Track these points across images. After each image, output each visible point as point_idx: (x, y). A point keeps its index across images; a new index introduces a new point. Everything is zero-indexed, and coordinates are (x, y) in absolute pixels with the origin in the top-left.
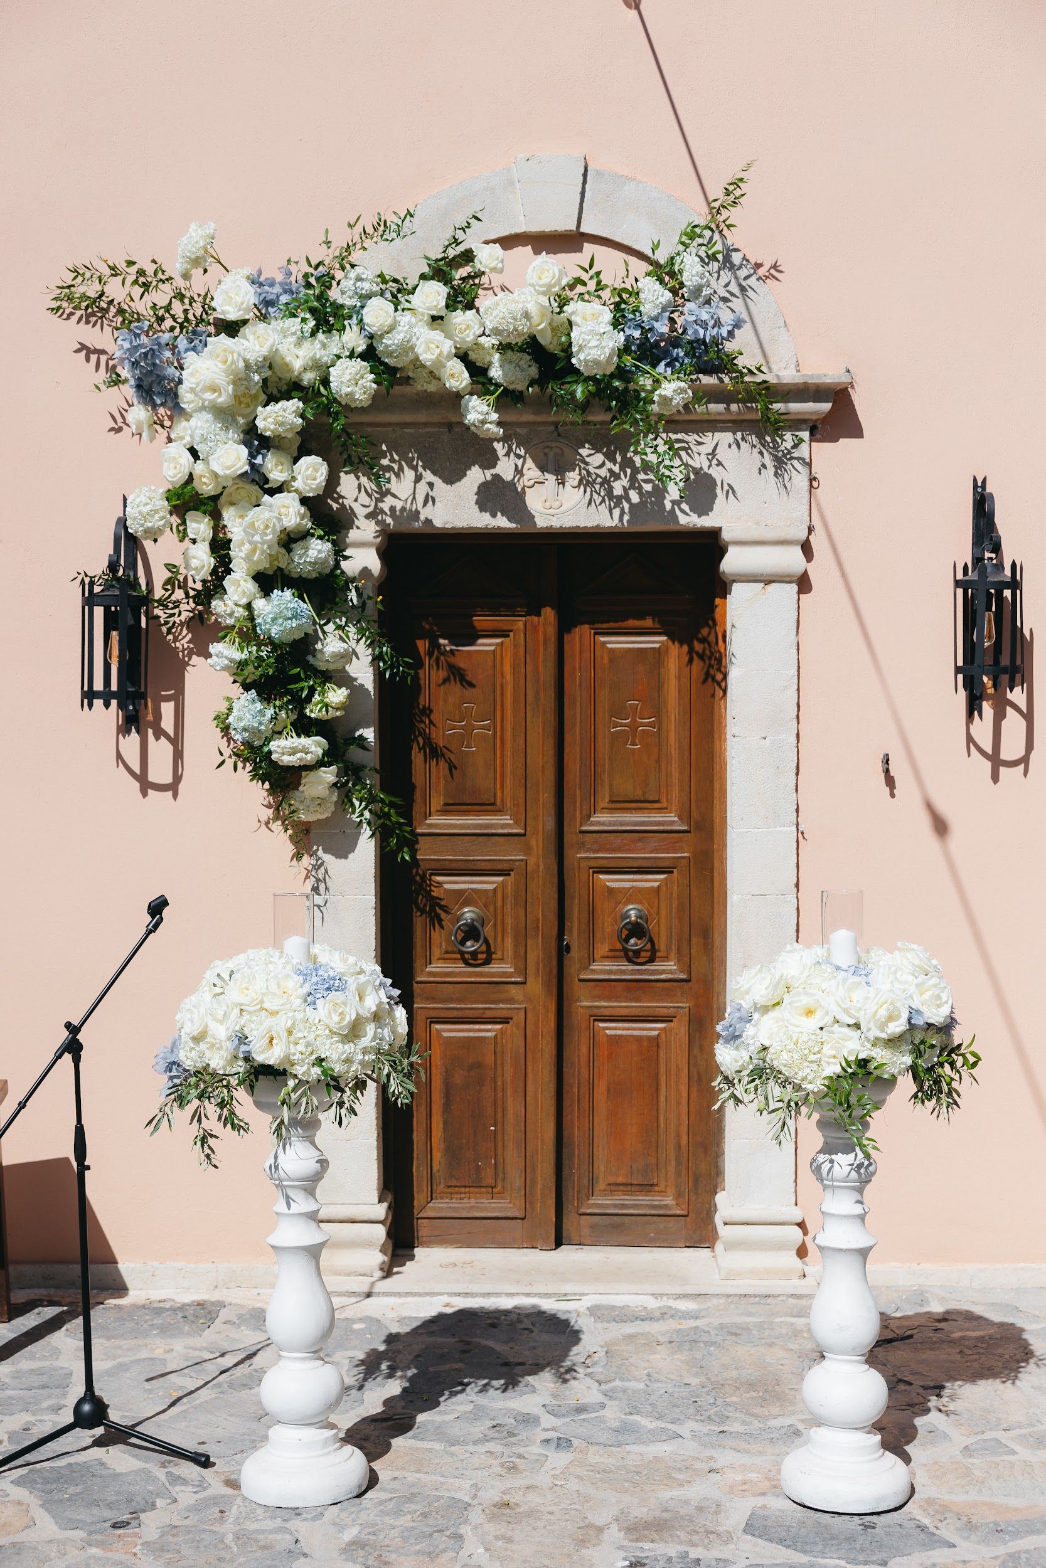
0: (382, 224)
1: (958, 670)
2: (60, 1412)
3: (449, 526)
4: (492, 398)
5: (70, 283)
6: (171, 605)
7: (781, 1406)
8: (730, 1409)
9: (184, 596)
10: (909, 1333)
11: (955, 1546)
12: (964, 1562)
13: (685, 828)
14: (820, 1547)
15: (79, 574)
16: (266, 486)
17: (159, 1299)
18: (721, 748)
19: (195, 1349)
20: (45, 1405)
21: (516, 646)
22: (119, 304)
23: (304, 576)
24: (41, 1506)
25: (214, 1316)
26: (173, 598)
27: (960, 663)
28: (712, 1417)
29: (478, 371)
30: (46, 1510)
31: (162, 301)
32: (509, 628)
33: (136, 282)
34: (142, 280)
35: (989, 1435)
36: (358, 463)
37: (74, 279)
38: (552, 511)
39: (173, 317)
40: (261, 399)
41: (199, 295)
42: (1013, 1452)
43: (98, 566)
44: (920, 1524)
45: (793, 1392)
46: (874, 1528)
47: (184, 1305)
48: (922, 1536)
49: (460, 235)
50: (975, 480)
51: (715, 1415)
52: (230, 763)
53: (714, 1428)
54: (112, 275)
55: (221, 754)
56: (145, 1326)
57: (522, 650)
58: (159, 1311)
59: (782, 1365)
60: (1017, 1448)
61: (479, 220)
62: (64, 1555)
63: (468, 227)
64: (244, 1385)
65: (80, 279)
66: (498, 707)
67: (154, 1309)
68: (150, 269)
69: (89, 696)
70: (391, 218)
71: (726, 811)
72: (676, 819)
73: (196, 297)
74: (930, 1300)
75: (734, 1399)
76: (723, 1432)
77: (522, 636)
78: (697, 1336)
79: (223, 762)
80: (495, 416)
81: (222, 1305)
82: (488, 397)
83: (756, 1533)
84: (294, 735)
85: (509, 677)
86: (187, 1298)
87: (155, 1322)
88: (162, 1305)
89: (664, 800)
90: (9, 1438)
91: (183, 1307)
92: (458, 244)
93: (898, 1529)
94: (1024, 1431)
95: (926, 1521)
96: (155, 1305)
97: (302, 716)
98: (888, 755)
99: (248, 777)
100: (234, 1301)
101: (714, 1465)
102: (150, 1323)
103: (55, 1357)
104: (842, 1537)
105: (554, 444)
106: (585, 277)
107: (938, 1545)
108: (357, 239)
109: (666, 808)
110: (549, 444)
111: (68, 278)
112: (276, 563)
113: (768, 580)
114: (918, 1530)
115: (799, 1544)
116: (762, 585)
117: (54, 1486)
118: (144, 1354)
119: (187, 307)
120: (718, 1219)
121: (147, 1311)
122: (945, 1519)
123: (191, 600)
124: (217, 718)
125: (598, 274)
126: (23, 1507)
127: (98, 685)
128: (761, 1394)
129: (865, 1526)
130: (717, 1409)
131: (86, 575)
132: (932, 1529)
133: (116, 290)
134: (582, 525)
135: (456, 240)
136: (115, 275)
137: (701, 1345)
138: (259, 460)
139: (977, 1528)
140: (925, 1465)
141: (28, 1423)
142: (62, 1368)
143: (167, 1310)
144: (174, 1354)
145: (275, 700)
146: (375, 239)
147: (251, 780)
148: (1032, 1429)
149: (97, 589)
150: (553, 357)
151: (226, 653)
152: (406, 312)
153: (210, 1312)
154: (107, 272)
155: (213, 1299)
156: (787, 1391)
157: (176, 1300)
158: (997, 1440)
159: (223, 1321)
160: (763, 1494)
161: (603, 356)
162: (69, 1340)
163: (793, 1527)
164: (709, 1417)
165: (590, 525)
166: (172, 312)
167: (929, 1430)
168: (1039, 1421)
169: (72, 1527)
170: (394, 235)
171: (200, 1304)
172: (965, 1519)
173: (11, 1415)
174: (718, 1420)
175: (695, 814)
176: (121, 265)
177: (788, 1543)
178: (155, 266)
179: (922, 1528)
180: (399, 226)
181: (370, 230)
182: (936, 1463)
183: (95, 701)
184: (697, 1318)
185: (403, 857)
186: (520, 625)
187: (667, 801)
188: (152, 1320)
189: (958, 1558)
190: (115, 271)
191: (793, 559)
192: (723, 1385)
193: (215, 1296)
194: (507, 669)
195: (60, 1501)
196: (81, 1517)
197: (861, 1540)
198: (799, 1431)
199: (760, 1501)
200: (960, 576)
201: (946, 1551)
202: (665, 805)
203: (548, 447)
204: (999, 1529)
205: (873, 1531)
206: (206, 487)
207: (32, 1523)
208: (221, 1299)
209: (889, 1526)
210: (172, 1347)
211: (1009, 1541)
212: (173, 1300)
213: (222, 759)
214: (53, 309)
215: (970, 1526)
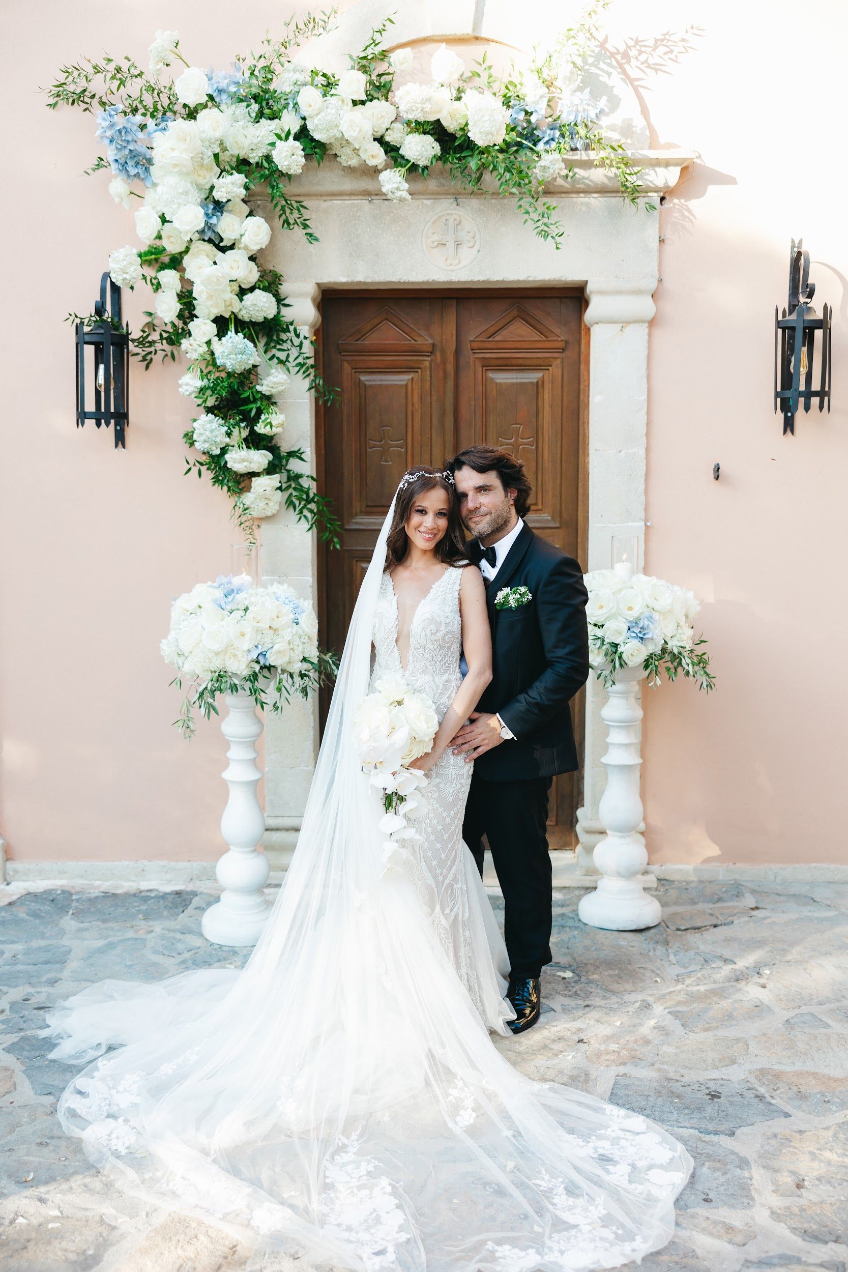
0: (312, 21)
1: (777, 394)
2: (56, 984)
3: (369, 280)
4: (404, 170)
5: (63, 81)
6: (147, 345)
7: (633, 982)
8: (592, 985)
9: (159, 338)
10: (730, 919)
11: (790, 1116)
12: (800, 1131)
13: (558, 525)
14: (675, 1117)
15: (71, 315)
16: (221, 244)
17: (146, 889)
18: (585, 461)
19: (169, 930)
20: (44, 978)
21: (422, 380)
22: (100, 98)
23: (253, 320)
24: (24, 1072)
25: (188, 903)
26: (150, 339)
27: (779, 389)
28: (579, 992)
29: (391, 150)
30: (27, 1076)
31: (135, 94)
32: (417, 366)
33: (113, 78)
34: (119, 76)
35: (804, 1009)
36: (294, 224)
37: (66, 78)
38: (451, 268)
39: (145, 107)
40: (214, 172)
41: (165, 87)
42: (829, 1026)
43: (87, 311)
44: (758, 1093)
45: (642, 971)
46: (719, 1097)
47: (166, 894)
48: (761, 1106)
49: (378, 37)
50: (793, 241)
51: (581, 990)
52: (195, 470)
53: (580, 1002)
54: (96, 73)
55: (188, 463)
56: (134, 911)
57: (428, 384)
58: (145, 899)
59: (632, 947)
60: (830, 1022)
61: (392, 22)
62: (35, 1120)
63: (384, 30)
64: (205, 962)
65: (70, 78)
66: (410, 430)
67: (142, 897)
68: (125, 66)
69: (82, 416)
70: (319, 16)
71: (588, 512)
72: (549, 518)
73: (163, 89)
74: (744, 891)
75: (595, 977)
76: (588, 1006)
77: (428, 373)
78: (564, 922)
79: (190, 469)
80: (406, 186)
81: (194, 894)
82: (400, 168)
83: (620, 1102)
84: (244, 446)
85: (417, 406)
86: (168, 889)
87: (142, 908)
88: (149, 894)
89: (540, 504)
90: (11, 1007)
91: (164, 896)
92: (376, 45)
93: (739, 1099)
94: (833, 1006)
95: (762, 1090)
96: (143, 894)
97: (252, 432)
98: (718, 464)
99: (211, 482)
100: (205, 891)
101: (582, 1036)
102: (137, 908)
103: (59, 936)
104: (693, 1106)
105: (454, 212)
106: (478, 69)
107: (775, 1114)
108: (291, 36)
109: (541, 510)
110: (449, 212)
111: (62, 78)
112: (230, 309)
113: (625, 323)
114: (757, 1100)
115: (657, 1113)
116: (619, 326)
117: (37, 1054)
118: (130, 934)
119: (157, 99)
120: (578, 828)
121: (136, 899)
122: (778, 1088)
123: (164, 342)
124: (186, 435)
125: (490, 67)
126: (8, 1073)
127: (90, 407)
128: (617, 972)
129: (712, 1095)
130: (582, 985)
131: (76, 317)
132: (769, 1099)
133: (99, 85)
134: (476, 279)
135: (374, 41)
136: (99, 72)
137: (568, 929)
138: (214, 220)
139: (806, 1097)
140: (755, 1037)
141: (28, 994)
142: (64, 946)
143: (152, 898)
144: (153, 934)
145: (230, 419)
146: (306, 35)
147: (214, 485)
148: (838, 1004)
149: (87, 329)
150: (453, 137)
151: (191, 382)
152: (334, 97)
153: (185, 900)
154: (92, 71)
155: (189, 889)
156: (637, 970)
157: (160, 890)
158: (812, 1014)
159: (194, 907)
160: (625, 1064)
161: (494, 129)
162: (73, 922)
163: (651, 1096)
164: (576, 993)
165: (482, 278)
166: (144, 103)
167: (756, 1004)
168: (843, 997)
169: (46, 1093)
170: (321, 30)
171: (178, 893)
172: (795, 1089)
173: (15, 987)
174: (583, 995)
175: (564, 515)
176: (102, 64)
177: (648, 1112)
178: (129, 63)
179: (760, 1098)
180: (325, 22)
181: (301, 26)
182: (764, 1035)
183: (86, 420)
184: (563, 906)
185: (334, 547)
186: (427, 364)
187: (542, 504)
188: (139, 906)
189: (795, 1128)
190: (97, 70)
191: (646, 307)
192: (586, 964)
193: (190, 887)
194: (416, 398)
195: (40, 1067)
196: (55, 1083)
197: (709, 1109)
198: (649, 1005)
199: (622, 1070)
200: (780, 318)
201: (783, 1121)
202: (540, 507)
203: (449, 214)
204: (826, 1099)
205: (719, 1100)
206: (172, 247)
207: (12, 1089)
208: (194, 889)
209: (732, 1096)
210: (152, 928)
211: (836, 1111)
212: (157, 890)
213: (189, 467)
214: (51, 105)
215: (801, 1096)
